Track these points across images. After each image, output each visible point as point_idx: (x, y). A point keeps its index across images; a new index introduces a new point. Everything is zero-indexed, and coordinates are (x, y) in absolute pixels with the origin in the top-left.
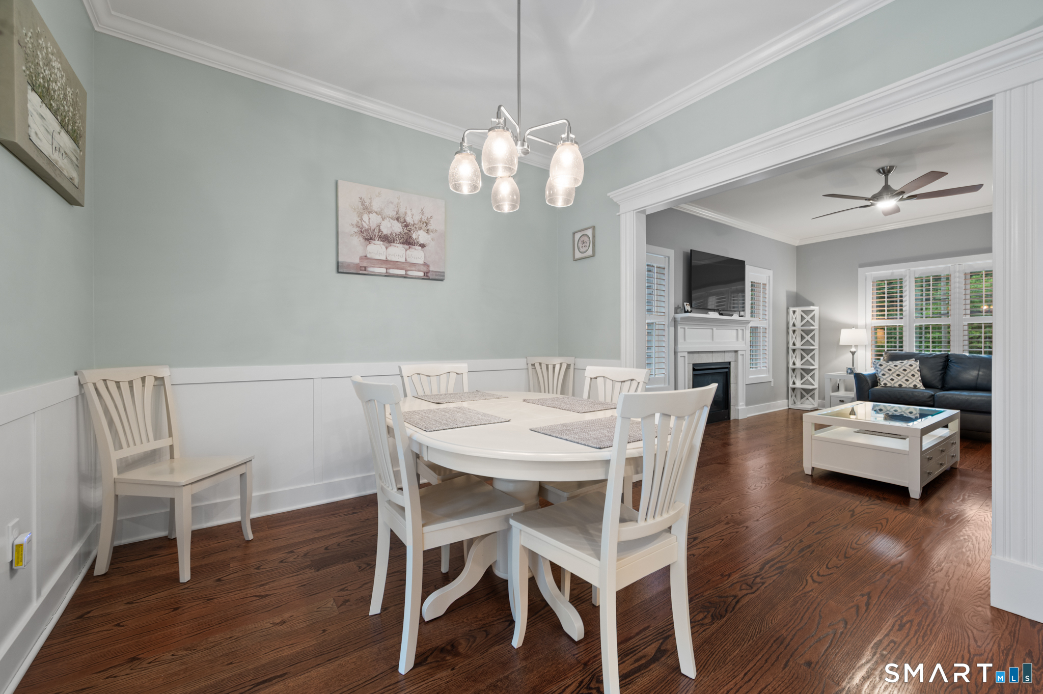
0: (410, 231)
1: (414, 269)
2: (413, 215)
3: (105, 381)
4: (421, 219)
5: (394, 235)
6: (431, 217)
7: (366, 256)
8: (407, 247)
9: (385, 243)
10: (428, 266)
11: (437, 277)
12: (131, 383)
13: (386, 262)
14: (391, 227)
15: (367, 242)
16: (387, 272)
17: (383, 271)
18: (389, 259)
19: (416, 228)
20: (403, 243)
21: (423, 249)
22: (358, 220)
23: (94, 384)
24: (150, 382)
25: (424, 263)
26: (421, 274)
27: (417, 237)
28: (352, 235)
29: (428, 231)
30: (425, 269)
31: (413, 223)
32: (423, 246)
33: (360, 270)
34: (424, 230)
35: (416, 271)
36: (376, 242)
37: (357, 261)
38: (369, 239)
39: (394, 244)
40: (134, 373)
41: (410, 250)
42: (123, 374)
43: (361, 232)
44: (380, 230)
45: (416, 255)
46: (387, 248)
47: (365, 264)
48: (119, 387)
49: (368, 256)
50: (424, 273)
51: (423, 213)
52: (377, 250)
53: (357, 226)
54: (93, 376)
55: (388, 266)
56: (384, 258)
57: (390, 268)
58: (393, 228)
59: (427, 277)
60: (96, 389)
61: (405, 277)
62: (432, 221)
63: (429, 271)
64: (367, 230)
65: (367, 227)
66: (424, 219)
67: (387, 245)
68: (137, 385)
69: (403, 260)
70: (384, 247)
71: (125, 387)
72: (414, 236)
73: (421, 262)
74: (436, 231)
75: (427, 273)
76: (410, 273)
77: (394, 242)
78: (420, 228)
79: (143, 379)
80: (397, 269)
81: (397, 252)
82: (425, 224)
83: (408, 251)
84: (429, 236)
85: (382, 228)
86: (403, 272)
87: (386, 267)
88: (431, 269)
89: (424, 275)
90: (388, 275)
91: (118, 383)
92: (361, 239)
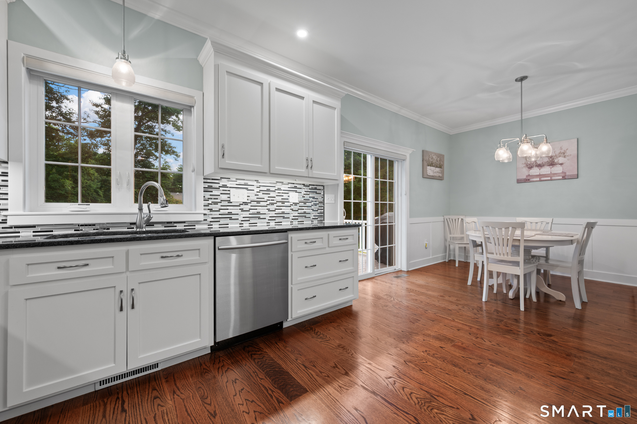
0: (553, 159)
1: (556, 176)
2: (555, 152)
3: (449, 218)
4: (560, 152)
5: (544, 163)
6: (567, 149)
7: (529, 175)
8: (551, 167)
9: (539, 168)
10: (565, 173)
11: (571, 178)
12: (455, 219)
13: (540, 176)
14: (542, 160)
15: (530, 169)
16: (540, 180)
17: (538, 179)
18: (541, 174)
19: (557, 157)
20: (549, 165)
21: (562, 166)
22: (525, 161)
23: (447, 219)
24: (460, 220)
25: (563, 172)
26: (561, 177)
27: (557, 161)
28: (522, 168)
29: (565, 157)
30: (563, 175)
31: (555, 155)
32: (561, 164)
33: (527, 180)
34: (562, 157)
35: (557, 176)
36: (534, 168)
37: (525, 177)
38: (530, 167)
39: (544, 167)
40: (456, 217)
41: (554, 167)
42: (454, 217)
43: (527, 165)
44: (536, 163)
45: (558, 169)
46: (540, 169)
47: (528, 178)
48: (452, 220)
49: (530, 174)
50: (563, 177)
51: (561, 148)
52: (535, 171)
53: (525, 164)
54: (446, 217)
55: (541, 177)
56: (538, 174)
57: (541, 178)
58: (543, 160)
59: (564, 178)
60: (447, 221)
61: (551, 180)
62: (567, 151)
63: (566, 175)
64: (530, 164)
65: (529, 163)
66: (562, 151)
67: (540, 168)
68: (457, 220)
69: (550, 173)
70: (538, 170)
71: (454, 220)
72: (556, 161)
73: (561, 172)
74: (570, 155)
75: (564, 176)
76: (553, 178)
77: (544, 166)
78: (560, 156)
79: (458, 219)
80: (546, 177)
81: (546, 170)
82: (563, 154)
83: (552, 169)
84: (566, 159)
85: (537, 162)
86: (549, 178)
87: (539, 177)
88: (567, 174)
89: (563, 178)
90: (541, 181)
91: (452, 219)
92: (527, 168)
